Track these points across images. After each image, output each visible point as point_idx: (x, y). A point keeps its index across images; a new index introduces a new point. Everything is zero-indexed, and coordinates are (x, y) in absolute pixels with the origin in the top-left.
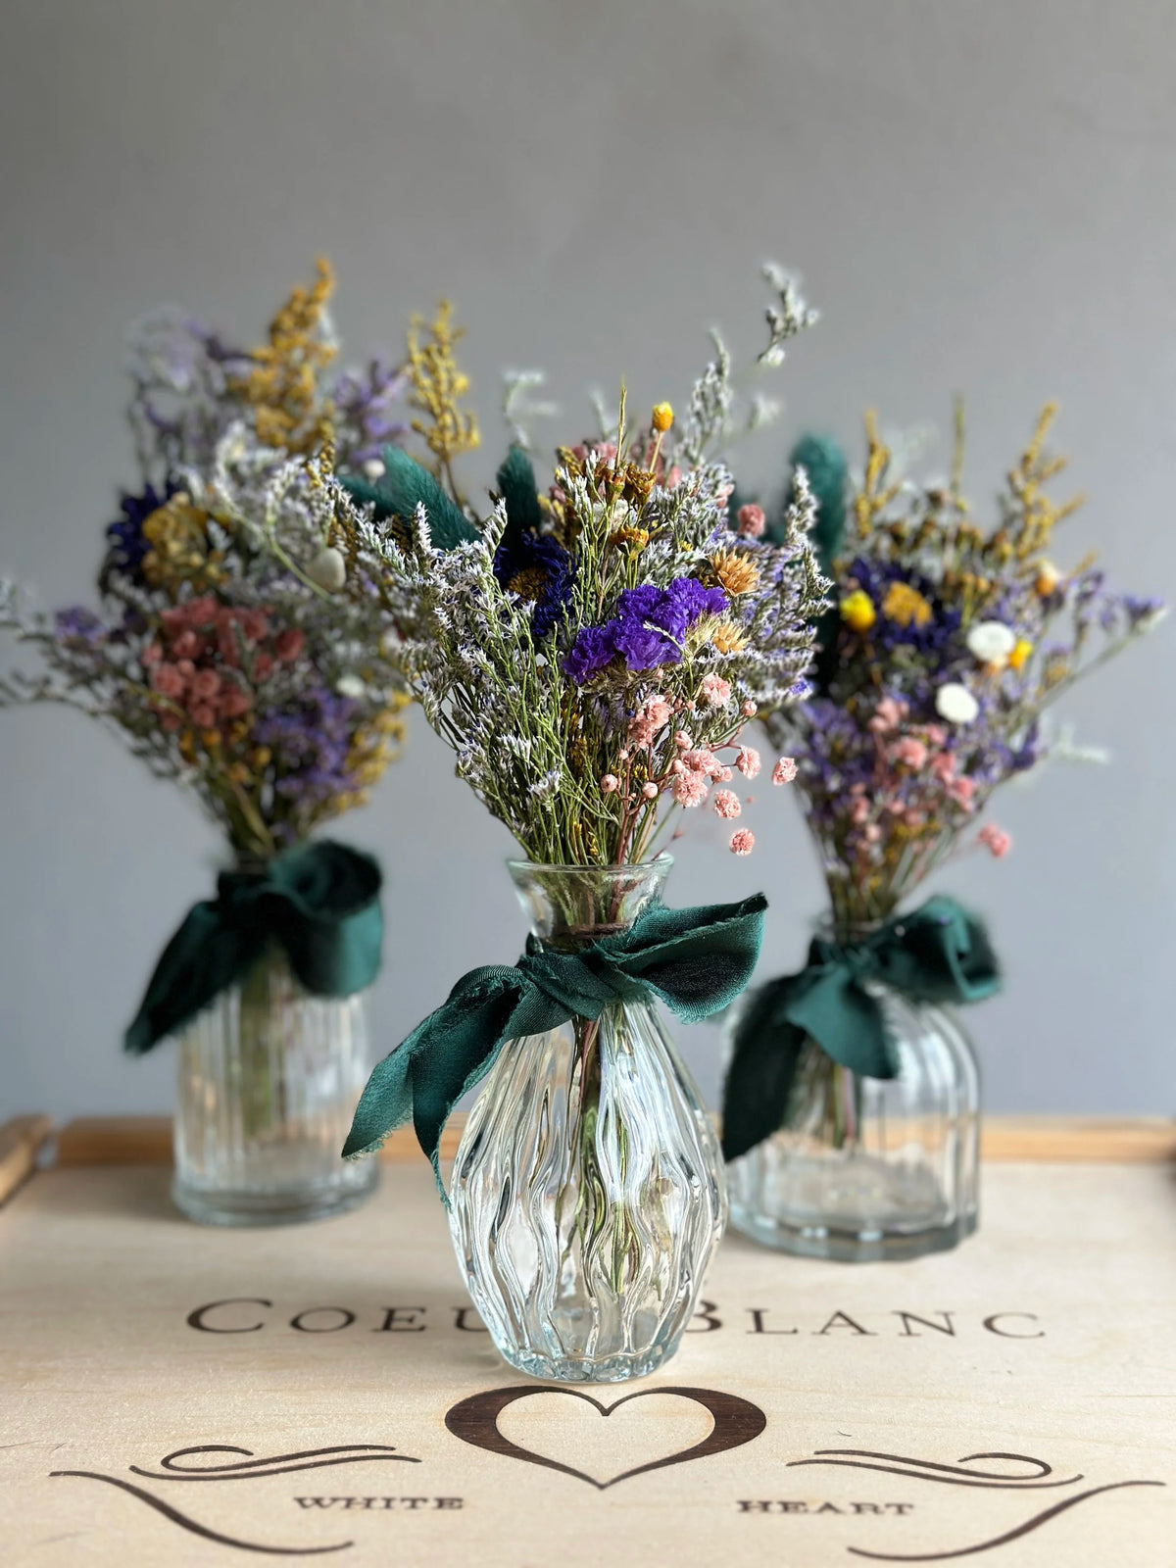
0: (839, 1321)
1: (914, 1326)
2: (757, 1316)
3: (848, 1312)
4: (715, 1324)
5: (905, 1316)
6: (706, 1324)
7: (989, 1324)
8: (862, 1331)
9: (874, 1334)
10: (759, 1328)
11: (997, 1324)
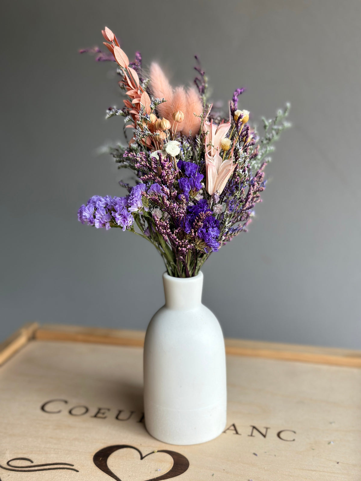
0: (232, 428)
5: (254, 428)
8: (237, 433)
9: (240, 435)
11: (282, 434)
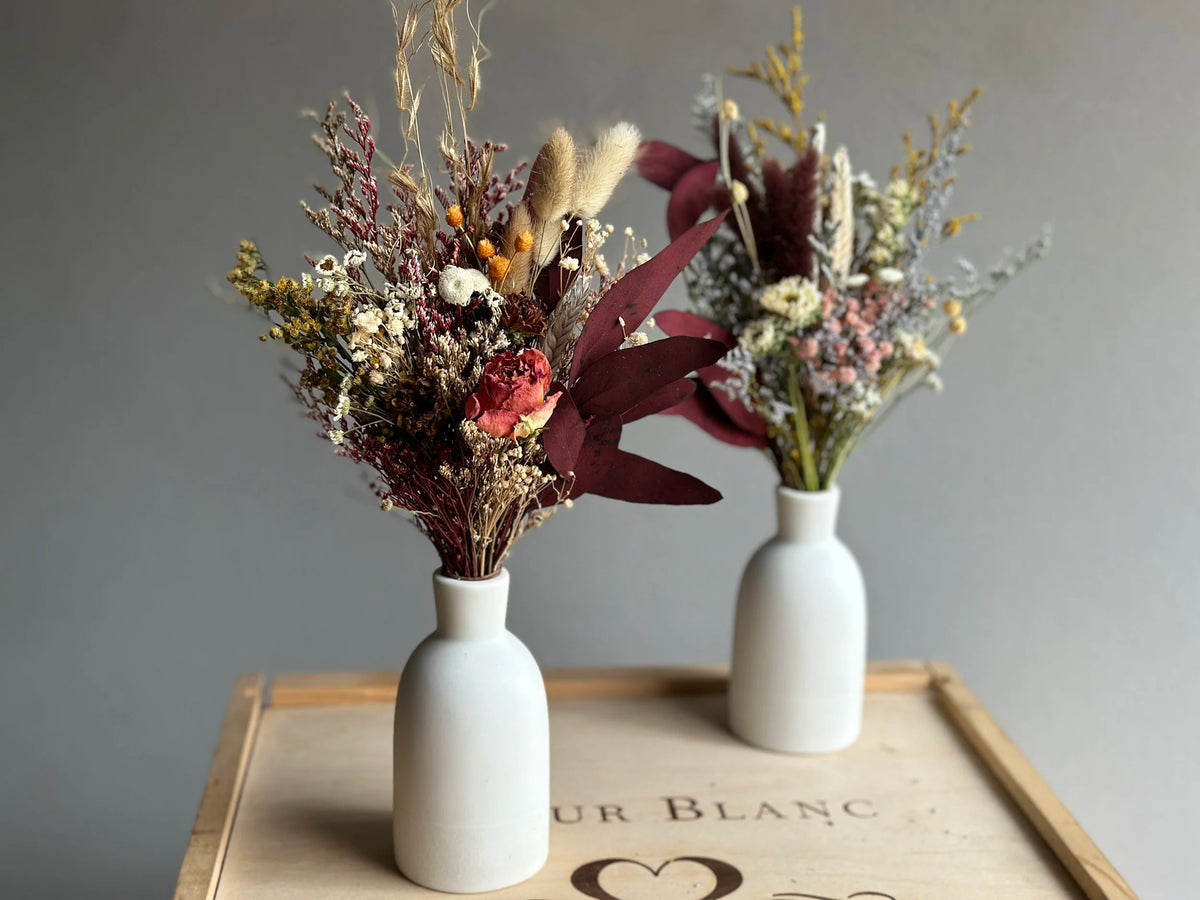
0: (765, 809)
1: (809, 812)
2: (720, 807)
3: (771, 803)
4: (699, 814)
5: (801, 805)
6: (692, 814)
7: (846, 808)
8: (779, 816)
9: (787, 818)
10: (724, 816)
11: (852, 808)
